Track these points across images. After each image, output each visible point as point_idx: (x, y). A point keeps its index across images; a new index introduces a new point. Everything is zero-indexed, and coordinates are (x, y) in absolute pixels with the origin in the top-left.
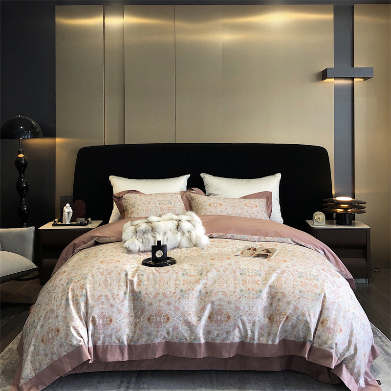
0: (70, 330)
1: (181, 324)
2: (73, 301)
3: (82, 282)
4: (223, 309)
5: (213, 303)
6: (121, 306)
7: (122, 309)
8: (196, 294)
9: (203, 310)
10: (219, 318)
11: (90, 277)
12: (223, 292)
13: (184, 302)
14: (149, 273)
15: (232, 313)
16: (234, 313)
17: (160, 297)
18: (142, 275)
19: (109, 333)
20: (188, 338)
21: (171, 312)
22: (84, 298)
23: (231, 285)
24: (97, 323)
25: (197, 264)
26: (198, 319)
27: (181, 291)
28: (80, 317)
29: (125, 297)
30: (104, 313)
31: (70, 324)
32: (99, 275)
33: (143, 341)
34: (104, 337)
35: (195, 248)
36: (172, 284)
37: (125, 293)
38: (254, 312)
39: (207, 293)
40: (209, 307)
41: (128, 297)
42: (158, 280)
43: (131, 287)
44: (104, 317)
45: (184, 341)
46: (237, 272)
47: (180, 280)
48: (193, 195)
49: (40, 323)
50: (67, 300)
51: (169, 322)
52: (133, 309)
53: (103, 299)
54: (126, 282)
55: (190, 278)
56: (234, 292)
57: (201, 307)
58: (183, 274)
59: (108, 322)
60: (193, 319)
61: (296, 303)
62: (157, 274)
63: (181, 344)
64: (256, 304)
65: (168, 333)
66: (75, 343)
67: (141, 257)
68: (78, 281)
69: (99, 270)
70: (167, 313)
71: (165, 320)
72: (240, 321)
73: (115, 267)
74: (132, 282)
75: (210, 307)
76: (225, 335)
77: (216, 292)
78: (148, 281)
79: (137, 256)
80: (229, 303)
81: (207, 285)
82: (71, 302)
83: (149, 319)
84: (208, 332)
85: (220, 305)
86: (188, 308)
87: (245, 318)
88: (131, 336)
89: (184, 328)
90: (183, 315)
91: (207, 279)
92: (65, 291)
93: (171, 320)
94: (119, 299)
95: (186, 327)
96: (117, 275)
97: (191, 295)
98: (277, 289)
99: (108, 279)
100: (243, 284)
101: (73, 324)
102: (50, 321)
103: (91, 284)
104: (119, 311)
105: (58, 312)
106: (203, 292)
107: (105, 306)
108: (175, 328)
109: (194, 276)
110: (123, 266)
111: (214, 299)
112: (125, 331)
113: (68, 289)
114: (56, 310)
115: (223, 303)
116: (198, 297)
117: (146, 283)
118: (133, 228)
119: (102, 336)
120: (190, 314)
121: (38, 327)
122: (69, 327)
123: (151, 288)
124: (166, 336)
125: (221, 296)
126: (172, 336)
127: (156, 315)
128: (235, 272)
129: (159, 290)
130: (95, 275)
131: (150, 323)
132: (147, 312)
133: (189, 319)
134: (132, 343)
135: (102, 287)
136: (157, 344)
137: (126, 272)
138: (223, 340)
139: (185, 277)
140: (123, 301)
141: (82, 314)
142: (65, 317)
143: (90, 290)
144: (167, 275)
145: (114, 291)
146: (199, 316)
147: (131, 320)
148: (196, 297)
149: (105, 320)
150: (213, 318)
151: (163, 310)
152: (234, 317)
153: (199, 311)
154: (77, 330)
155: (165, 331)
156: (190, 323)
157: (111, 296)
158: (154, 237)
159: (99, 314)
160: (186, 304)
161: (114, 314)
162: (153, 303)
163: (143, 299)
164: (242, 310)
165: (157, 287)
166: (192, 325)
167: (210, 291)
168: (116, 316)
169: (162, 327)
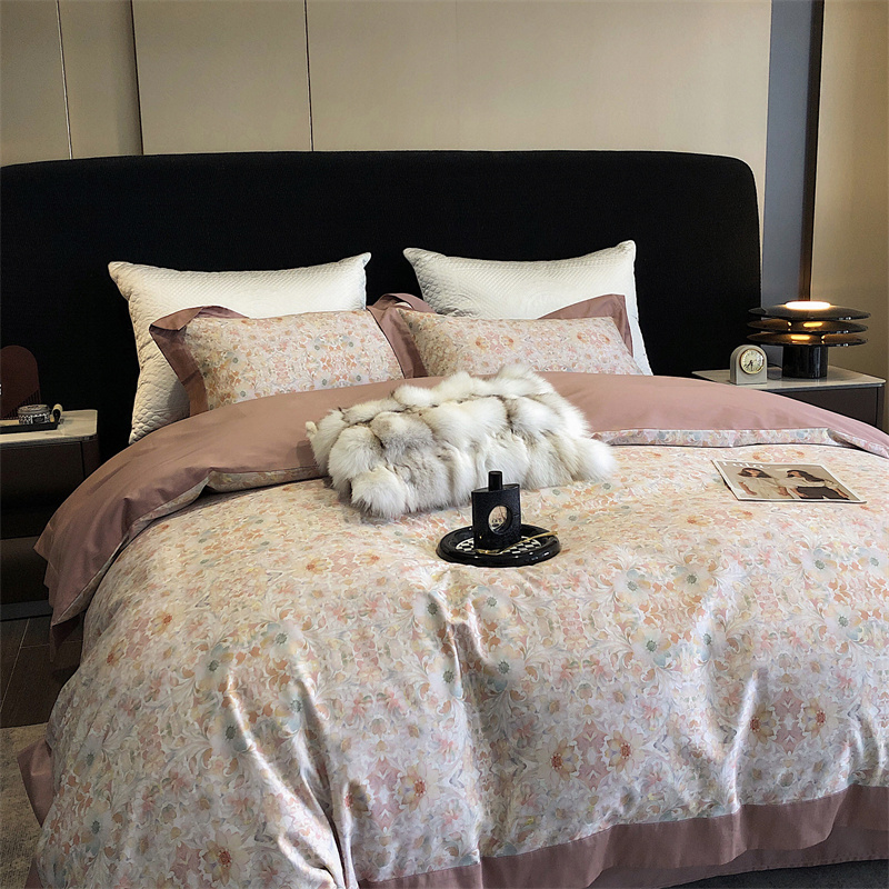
0: (278, 849)
1: (669, 762)
2: (257, 734)
3: (272, 652)
4: (799, 691)
5: (762, 674)
6: (446, 728)
7: (451, 738)
8: (697, 650)
9: (733, 701)
10: (789, 722)
11: (297, 632)
12: (789, 634)
13: (669, 685)
14: (513, 594)
15: (829, 702)
16: (834, 699)
17: (583, 675)
18: (492, 603)
19: (418, 834)
20: (693, 805)
21: (633, 725)
22: (297, 716)
23: (802, 605)
24: (372, 803)
25: (655, 543)
26: (723, 735)
27: (651, 647)
28: (299, 791)
29: (451, 692)
30: (392, 764)
31: (271, 828)
32: (332, 621)
33: (539, 840)
34: (403, 849)
35: (578, 483)
36: (608, 623)
37: (449, 677)
39: (732, 642)
40: (751, 690)
41: (462, 691)
42: (555, 617)
43: (461, 650)
44: (391, 781)
45: (679, 816)
46: (803, 560)
47: (629, 609)
48: (414, 315)
49: (133, 835)
50: (232, 732)
51: (629, 763)
52: (484, 730)
53: (376, 711)
54: (442, 633)
55: (661, 595)
56: (823, 630)
57: (724, 692)
58: (631, 586)
59: (412, 794)
60: (706, 739)
62: (544, 595)
63: (669, 828)
65: (628, 800)
67: (419, 531)
68: (255, 652)
69: (323, 601)
70: (620, 729)
71: (617, 757)
72: (857, 725)
73: (379, 582)
74: (463, 632)
75: (754, 690)
76: (809, 776)
77: (764, 638)
78: (519, 621)
79: (403, 528)
80: (815, 667)
81: (724, 615)
82: (250, 742)
83: (556, 762)
84: (752, 774)
85: (786, 679)
86: (684, 704)
87: (870, 712)
88: (491, 828)
89: (681, 773)
90: (673, 731)
91: (719, 593)
92: (209, 696)
93: (636, 754)
94: (433, 701)
95: (686, 771)
96: (400, 611)
97: (684, 655)
99: (372, 631)
100: (838, 598)
101: (285, 824)
102: (177, 822)
103: (310, 657)
104: (444, 746)
105: (204, 784)
106: (720, 639)
107: (390, 737)
108: (652, 779)
109: (669, 586)
110: (406, 576)
111: (762, 660)
112: (472, 815)
113: (223, 687)
114: (190, 777)
115: (797, 672)
116: (705, 662)
117: (515, 630)
118: (362, 432)
119: (392, 849)
120: (693, 722)
121: (128, 852)
122: (273, 839)
123: (541, 648)
124: (621, 810)
125: (783, 648)
126: (641, 807)
127: (583, 744)
128: (796, 561)
129: (570, 651)
130: (315, 622)
131: (565, 774)
132: (546, 738)
133: (696, 740)
134: (499, 852)
135: (359, 664)
136: (589, 843)
137: (430, 597)
138: (804, 792)
139: (643, 595)
140: (447, 707)
141: (305, 779)
142: (243, 805)
143: (315, 680)
144: (577, 594)
145: (409, 674)
146: (721, 727)
147: (482, 770)
148: (700, 662)
149: (397, 787)
150: (767, 724)
151: (603, 724)
152: (838, 712)
153: (717, 707)
154: (305, 844)
155: (619, 795)
156: (698, 756)
157: (400, 694)
158: (445, 459)
159: (373, 768)
160: (676, 690)
161: (428, 761)
162: (562, 703)
163: (519, 690)
164: (859, 686)
165: (561, 641)
166: (709, 760)
167: (743, 637)
168: (434, 766)
169: (607, 784)
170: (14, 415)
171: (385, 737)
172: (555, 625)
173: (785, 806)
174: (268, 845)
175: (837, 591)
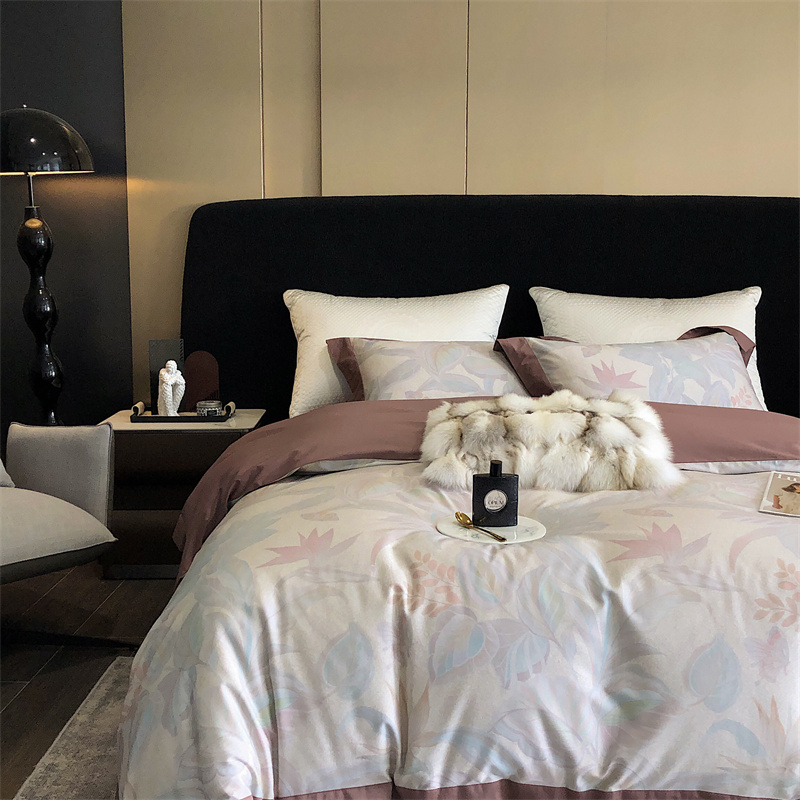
118: (452, 425)
158: (511, 455)
170: (194, 409)
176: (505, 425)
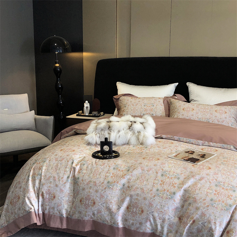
1: (104, 209)
4: (139, 203)
5: (131, 196)
6: (63, 187)
7: (64, 189)
8: (119, 186)
9: (123, 201)
10: (135, 210)
11: (47, 161)
12: (142, 189)
13: (108, 192)
14: (89, 164)
15: (145, 208)
16: (147, 208)
17: (92, 184)
18: (84, 165)
19: (53, 206)
20: (109, 222)
21: (97, 198)
22: (39, 176)
23: (150, 184)
24: (45, 197)
25: (129, 161)
27: (108, 182)
28: (34, 190)
29: (67, 180)
30: (51, 191)
31: (26, 195)
32: (54, 161)
33: (76, 216)
35: (141, 146)
36: (103, 175)
37: (68, 177)
38: (165, 210)
39: (129, 187)
41: (70, 181)
43: (73, 173)
44: (49, 194)
45: (106, 222)
46: (159, 173)
47: (110, 173)
50: (29, 176)
51: (94, 206)
52: (73, 190)
53: (51, 180)
54: (71, 168)
55: (119, 172)
56: (151, 190)
57: (122, 198)
58: (114, 168)
59: (52, 198)
60: (114, 207)
61: (204, 210)
62: (95, 166)
63: (104, 225)
64: (167, 204)
65: (94, 214)
66: (27, 209)
68: (40, 163)
69: (56, 157)
70: (94, 198)
71: (92, 204)
72: (152, 216)
73: (68, 155)
74: (74, 169)
75: (129, 199)
76: (138, 225)
77: (136, 188)
78: (87, 170)
80: (145, 199)
81: (130, 180)
82: (30, 179)
83: (81, 201)
84: (125, 220)
85: (137, 199)
86: (111, 197)
87: (156, 215)
88: (69, 211)
89: (106, 213)
90: (106, 202)
91: (132, 175)
92: (30, 169)
93: (96, 205)
94: (63, 181)
95: (107, 213)
96: (66, 162)
97: (115, 186)
98: (190, 194)
99: (59, 164)
101: (28, 195)
102: (17, 189)
103: (47, 166)
104: (62, 191)
105: (22, 184)
106: (126, 185)
108: (99, 212)
109: (122, 171)
111: (133, 193)
112: (64, 206)
113: (32, 168)
114: (21, 182)
115: (140, 198)
116: (121, 190)
117: (84, 171)
119: (48, 207)
120: (111, 202)
123: (87, 176)
124: (93, 217)
125: (139, 192)
126: (97, 217)
127: (86, 199)
128: (157, 173)
129: (92, 178)
130: (51, 160)
131: (82, 204)
132: (80, 195)
133: (111, 206)
134: (69, 217)
135: (53, 170)
136: (86, 221)
137: (74, 161)
138: (137, 228)
139: (115, 171)
140: (65, 183)
141: (36, 188)
142: (24, 189)
143: (45, 171)
144: (101, 167)
145: (61, 174)
146: (118, 206)
147: (70, 198)
148: (119, 189)
149: (50, 195)
150: (130, 209)
151: (91, 196)
152: (147, 211)
153: (119, 201)
154: (30, 200)
155: (92, 213)
156: (110, 210)
157: (57, 178)
158: (109, 134)
159: (47, 190)
160: (110, 193)
161: (57, 192)
162: (85, 189)
163: (79, 184)
164: (154, 207)
165: (91, 176)
166: (112, 212)
167: (132, 186)
168: (58, 194)
169: (89, 209)
170: (92, 114)
171: (51, 185)
172: (92, 172)
173: (132, 230)
174: (24, 198)
175: (162, 183)
176: (109, 125)
